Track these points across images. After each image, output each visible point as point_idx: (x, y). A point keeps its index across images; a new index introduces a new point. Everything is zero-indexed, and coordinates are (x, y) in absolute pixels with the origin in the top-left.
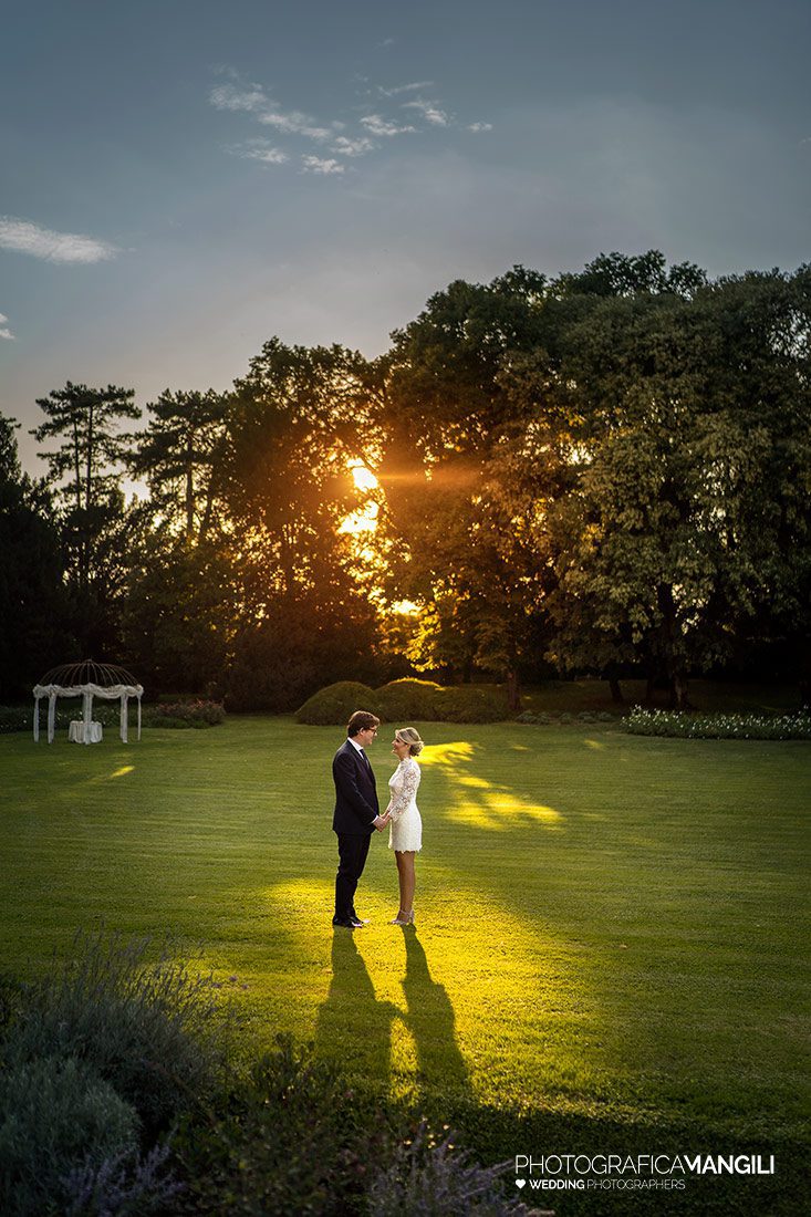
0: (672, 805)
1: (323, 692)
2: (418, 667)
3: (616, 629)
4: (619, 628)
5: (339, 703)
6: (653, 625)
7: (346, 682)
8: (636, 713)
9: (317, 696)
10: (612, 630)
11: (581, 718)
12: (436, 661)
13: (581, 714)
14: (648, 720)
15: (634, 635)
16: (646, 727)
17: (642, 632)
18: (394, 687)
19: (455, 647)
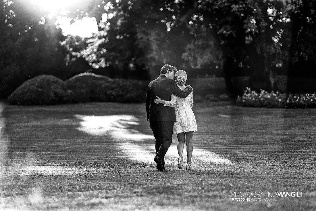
0: (295, 141)
1: (27, 83)
2: (94, 65)
3: (234, 34)
4: (235, 34)
5: (40, 89)
6: (259, 31)
7: (44, 76)
8: (248, 93)
9: (24, 85)
10: (231, 35)
11: (208, 99)
12: (107, 60)
13: (207, 96)
14: (256, 97)
15: (247, 38)
16: (255, 101)
17: (252, 36)
18: (78, 79)
19: (120, 51)
